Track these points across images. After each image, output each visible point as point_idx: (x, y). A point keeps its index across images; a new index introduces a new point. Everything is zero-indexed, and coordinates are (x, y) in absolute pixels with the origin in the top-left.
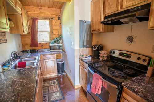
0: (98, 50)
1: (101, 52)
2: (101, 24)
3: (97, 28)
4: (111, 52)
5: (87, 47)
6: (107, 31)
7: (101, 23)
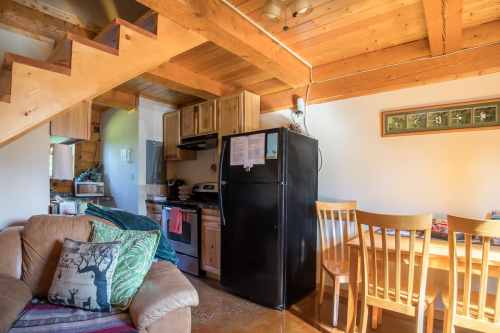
0: (176, 185)
1: (180, 188)
2: (178, 149)
3: (173, 153)
4: (194, 188)
5: (158, 183)
6: (186, 158)
7: (179, 147)
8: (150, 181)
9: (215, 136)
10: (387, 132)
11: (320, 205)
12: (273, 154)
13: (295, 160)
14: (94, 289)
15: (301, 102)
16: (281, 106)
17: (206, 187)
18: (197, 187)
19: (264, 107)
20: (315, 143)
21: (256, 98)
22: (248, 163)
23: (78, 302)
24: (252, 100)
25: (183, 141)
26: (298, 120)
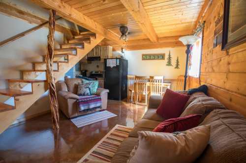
0: (85, 72)
1: (87, 72)
3: (84, 61)
7: (86, 60)
8: (76, 70)
9: (100, 57)
10: (143, 59)
11: (128, 76)
12: (118, 64)
13: (123, 66)
14: (89, 92)
15: (124, 50)
16: (119, 50)
17: (96, 72)
18: (92, 72)
19: (114, 50)
20: (127, 61)
21: (112, 47)
22: (112, 66)
23: (86, 94)
24: (111, 48)
25: (88, 58)
26: (123, 55)
